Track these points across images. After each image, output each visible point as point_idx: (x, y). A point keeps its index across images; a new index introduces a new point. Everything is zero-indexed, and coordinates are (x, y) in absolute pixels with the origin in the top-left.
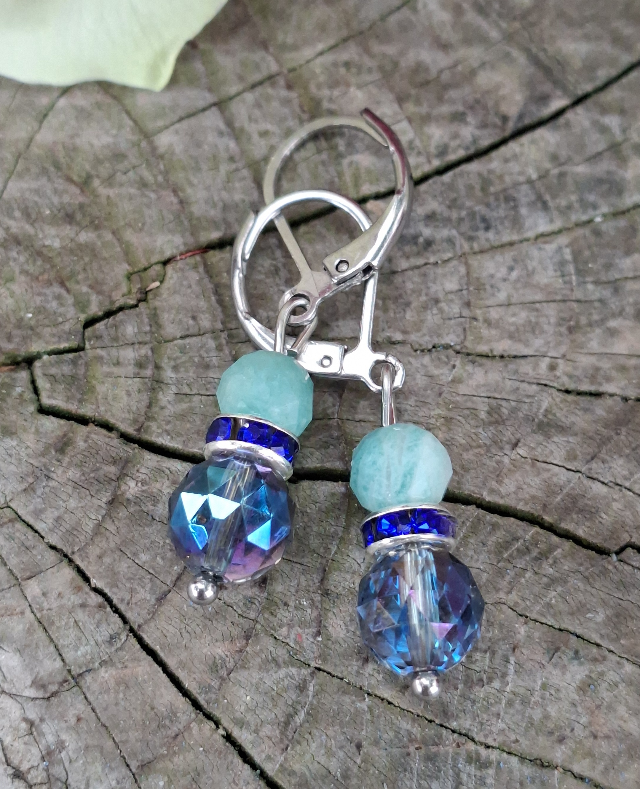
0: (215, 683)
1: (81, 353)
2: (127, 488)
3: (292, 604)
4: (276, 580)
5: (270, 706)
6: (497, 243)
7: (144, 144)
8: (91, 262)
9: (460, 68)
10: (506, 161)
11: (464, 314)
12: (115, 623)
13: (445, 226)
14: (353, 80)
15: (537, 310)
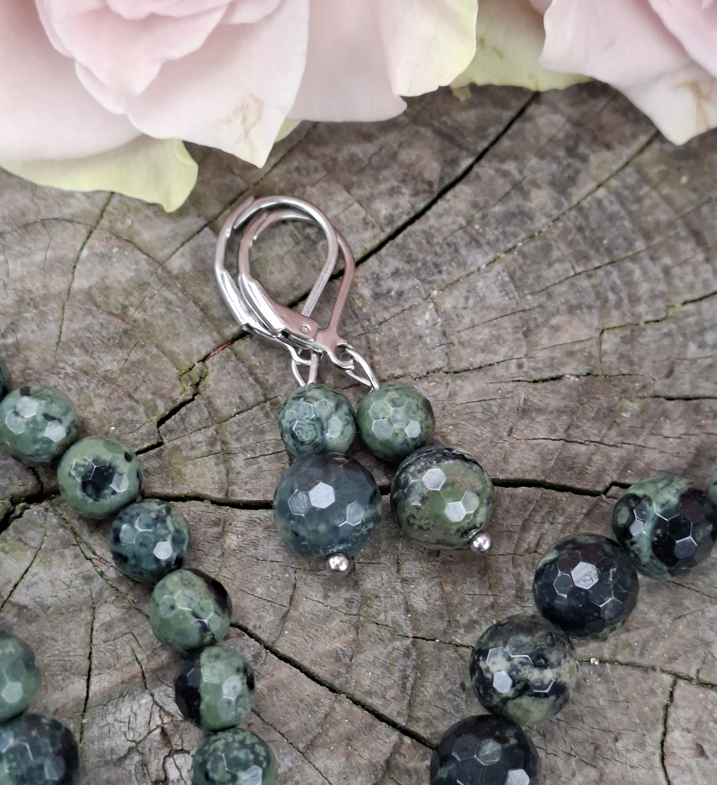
0: (343, 670)
1: (162, 447)
2: (230, 541)
3: (381, 595)
4: (364, 580)
5: (388, 675)
6: (450, 282)
7: (160, 271)
8: (147, 374)
9: (384, 151)
10: (440, 216)
11: (443, 342)
12: (254, 646)
13: (408, 278)
14: (305, 181)
15: (495, 325)
